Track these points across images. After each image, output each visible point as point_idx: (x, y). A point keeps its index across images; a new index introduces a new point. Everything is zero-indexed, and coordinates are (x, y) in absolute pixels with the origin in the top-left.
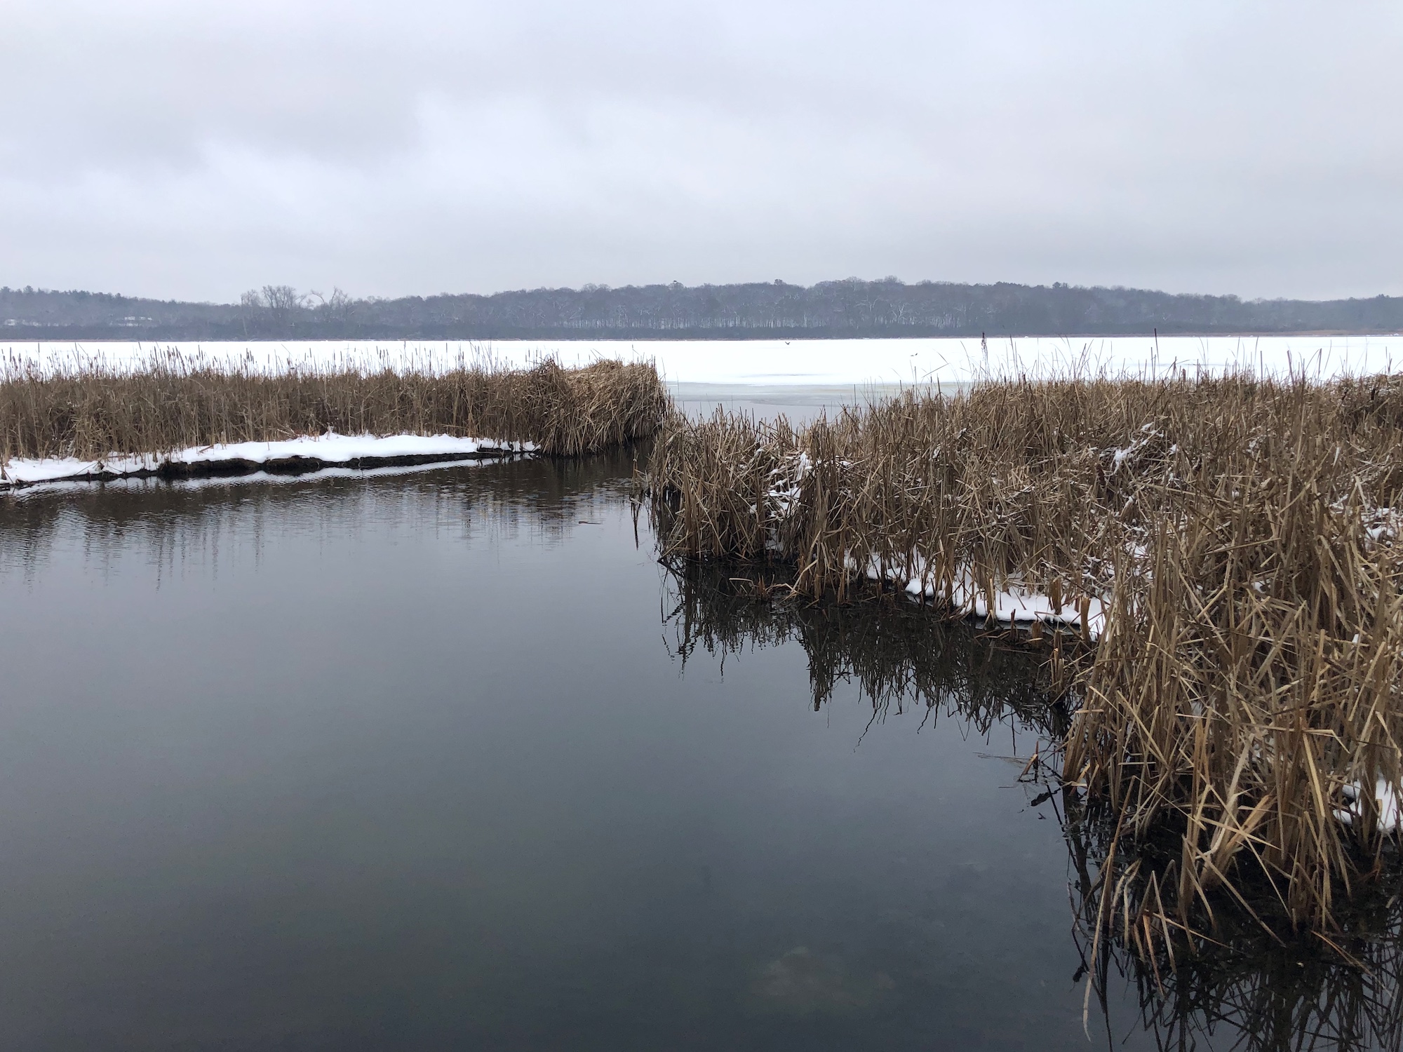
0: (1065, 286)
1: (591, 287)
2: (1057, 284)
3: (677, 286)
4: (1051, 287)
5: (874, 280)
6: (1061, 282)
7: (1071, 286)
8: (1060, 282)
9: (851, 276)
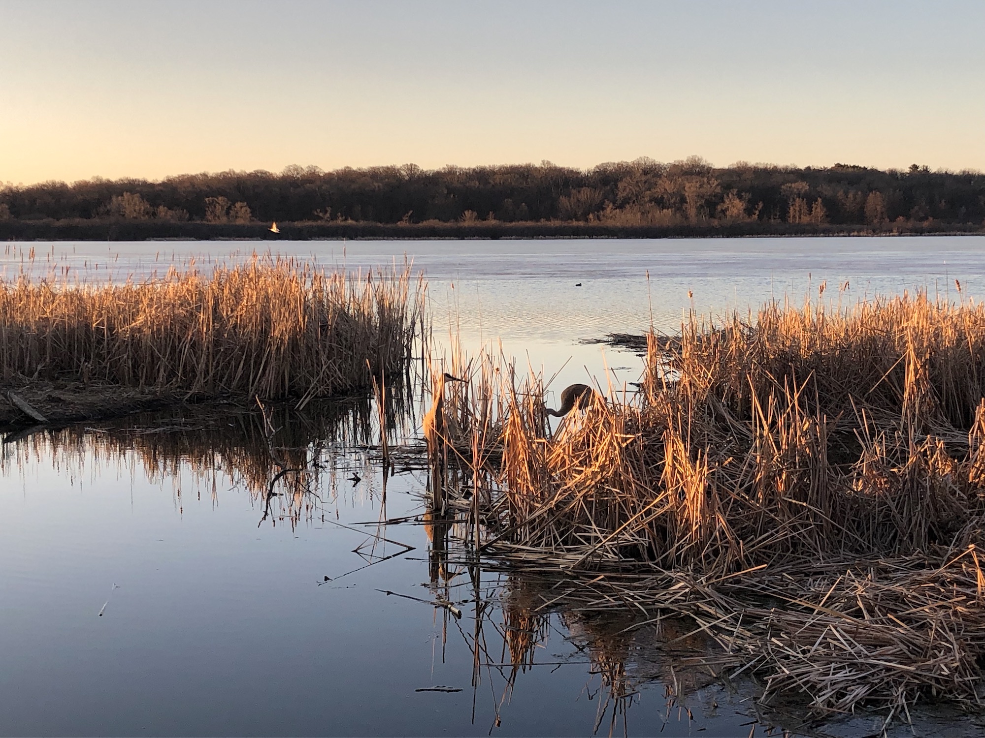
0: (926, 170)
1: (296, 169)
2: (915, 167)
3: (411, 168)
4: (907, 170)
5: (672, 162)
6: (921, 166)
7: (933, 169)
8: (917, 164)
9: (642, 156)
